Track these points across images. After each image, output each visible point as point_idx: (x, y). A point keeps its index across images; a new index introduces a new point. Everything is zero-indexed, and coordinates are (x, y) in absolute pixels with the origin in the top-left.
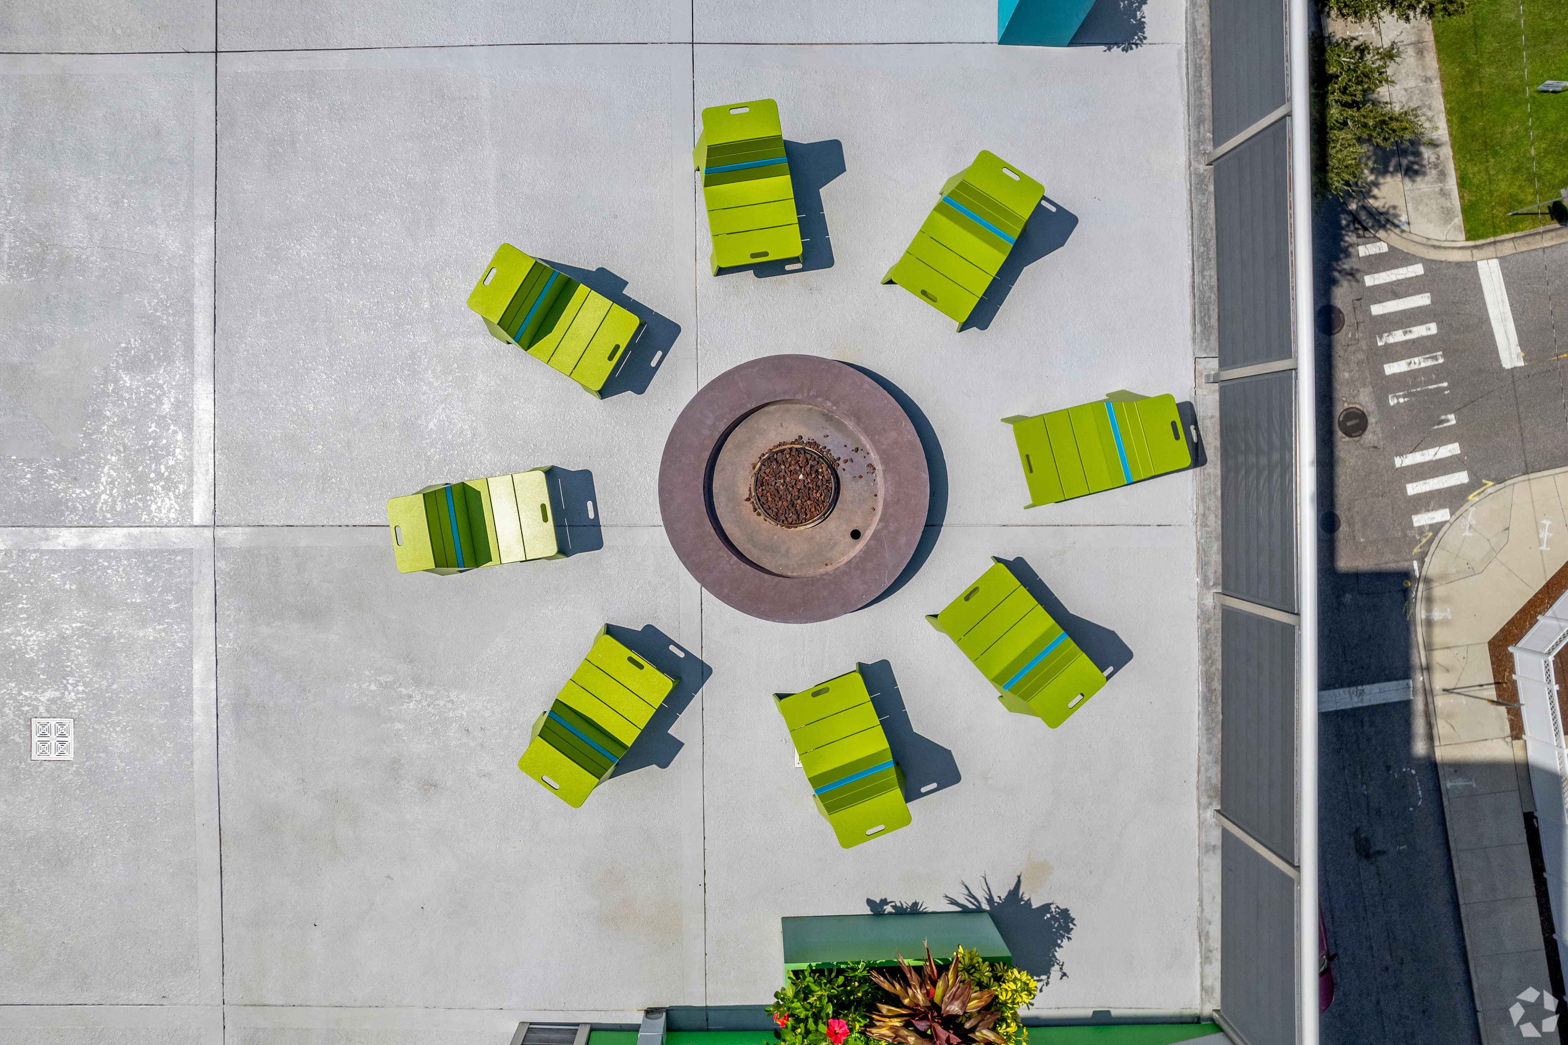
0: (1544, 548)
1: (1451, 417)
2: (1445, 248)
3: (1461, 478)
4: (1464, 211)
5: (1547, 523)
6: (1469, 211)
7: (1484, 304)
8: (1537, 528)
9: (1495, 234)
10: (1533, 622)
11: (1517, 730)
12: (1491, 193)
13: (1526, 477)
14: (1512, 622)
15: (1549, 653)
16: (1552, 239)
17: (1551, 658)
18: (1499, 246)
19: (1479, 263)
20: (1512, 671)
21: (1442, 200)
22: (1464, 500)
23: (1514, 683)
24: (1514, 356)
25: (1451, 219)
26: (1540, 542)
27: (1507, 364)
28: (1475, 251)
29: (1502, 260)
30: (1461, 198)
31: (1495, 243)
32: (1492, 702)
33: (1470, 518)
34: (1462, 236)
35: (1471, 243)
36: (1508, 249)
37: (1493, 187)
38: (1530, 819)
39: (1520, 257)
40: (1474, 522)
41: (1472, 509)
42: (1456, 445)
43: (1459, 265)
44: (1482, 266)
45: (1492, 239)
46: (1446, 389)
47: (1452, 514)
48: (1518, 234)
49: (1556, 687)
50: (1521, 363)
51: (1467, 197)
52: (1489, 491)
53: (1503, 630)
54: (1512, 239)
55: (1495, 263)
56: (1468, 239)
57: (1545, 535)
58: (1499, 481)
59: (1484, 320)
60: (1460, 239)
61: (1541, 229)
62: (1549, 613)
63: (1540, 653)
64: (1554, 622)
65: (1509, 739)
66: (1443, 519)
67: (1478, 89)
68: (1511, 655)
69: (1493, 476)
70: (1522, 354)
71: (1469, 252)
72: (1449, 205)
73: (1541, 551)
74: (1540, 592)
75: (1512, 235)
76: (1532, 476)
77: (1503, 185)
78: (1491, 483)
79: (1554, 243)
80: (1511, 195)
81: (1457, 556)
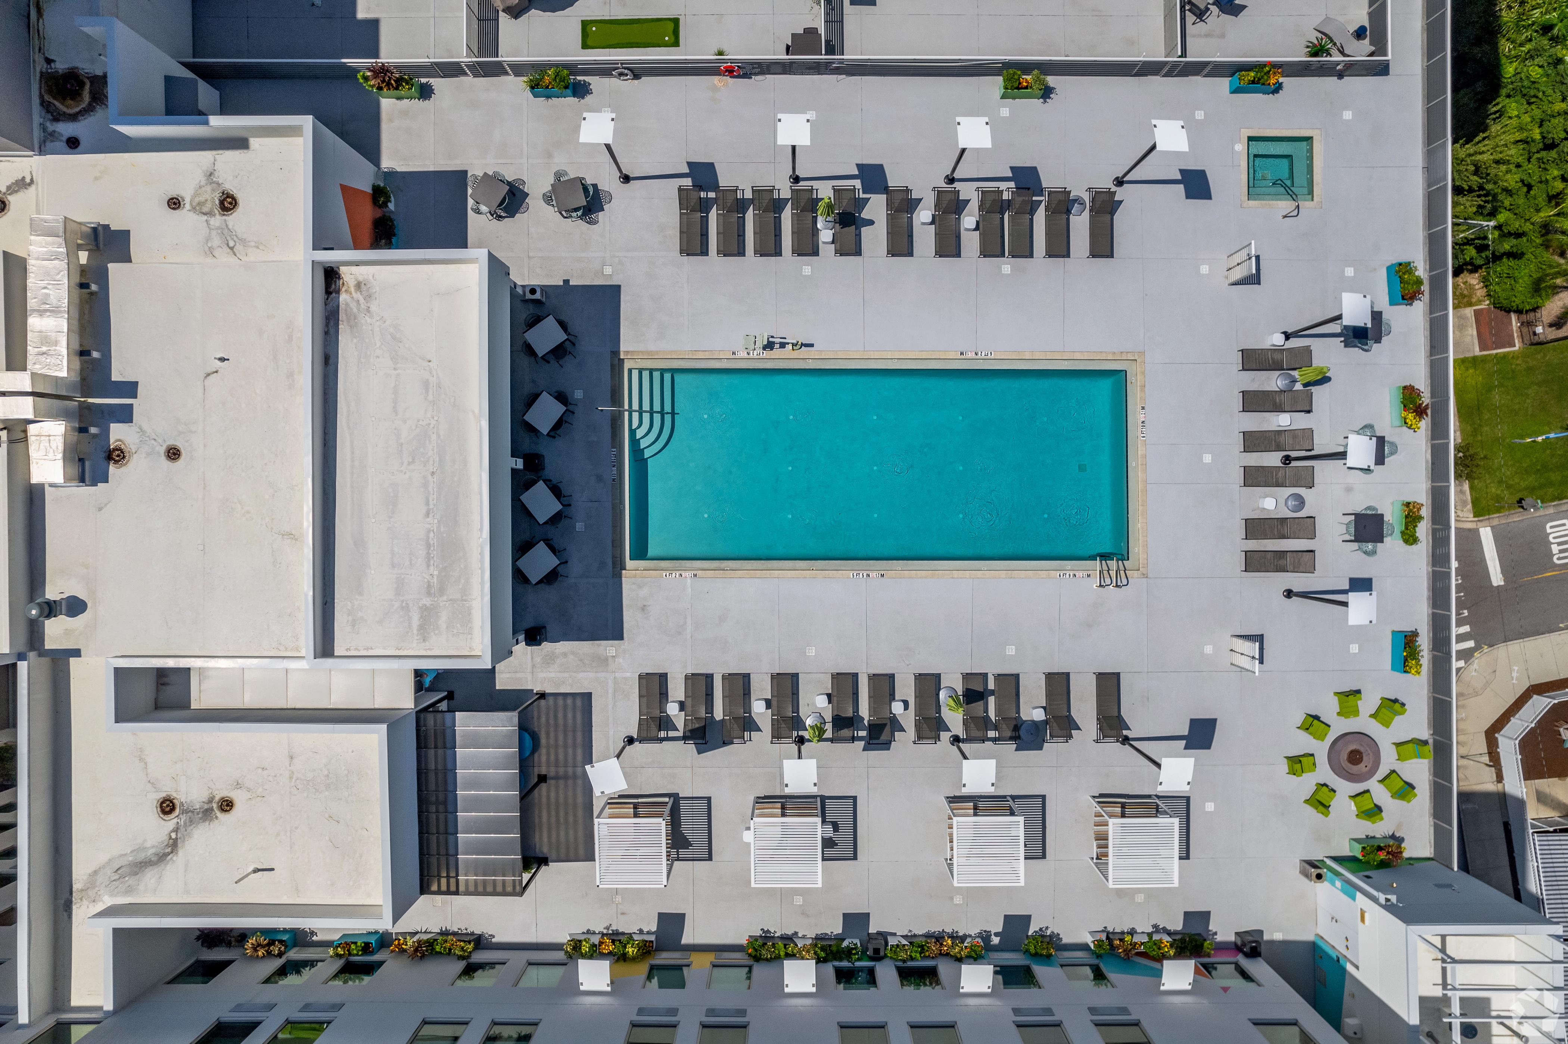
0: (1514, 681)
1: (1466, 611)
2: (1463, 521)
3: (1470, 644)
4: (1473, 502)
5: (1516, 668)
6: (1475, 502)
7: (1483, 551)
8: (1511, 671)
9: (1489, 514)
10: (1508, 721)
11: (1500, 778)
12: (1487, 493)
13: (1505, 644)
14: (1497, 721)
15: (1516, 739)
16: (1519, 517)
17: (1517, 742)
18: (1491, 520)
19: (1480, 529)
20: (1497, 747)
21: (1461, 496)
22: (1472, 656)
23: (1498, 753)
24: (1499, 579)
25: (1466, 506)
26: (1512, 678)
27: (1495, 584)
28: (1478, 523)
29: (1493, 528)
30: (1471, 495)
31: (1489, 519)
32: (1487, 765)
33: (1475, 665)
34: (1472, 515)
35: (1476, 519)
36: (1495, 522)
37: (1488, 490)
38: (1506, 826)
39: (1503, 526)
40: (1477, 668)
41: (1477, 661)
42: (1468, 626)
43: (1470, 530)
44: (1482, 530)
45: (1487, 517)
46: (1463, 596)
47: (1465, 663)
48: (1501, 515)
49: (1520, 757)
50: (1502, 583)
51: (1474, 494)
52: (1485, 651)
53: (1492, 725)
54: (1498, 517)
55: (1489, 529)
56: (1474, 517)
57: (1515, 674)
58: (1491, 646)
59: (1483, 560)
60: (1471, 516)
61: (1513, 512)
62: (1517, 716)
63: (1511, 738)
64: (1519, 722)
65: (1495, 783)
66: (1461, 666)
67: (1480, 438)
68: (1497, 739)
69: (1487, 643)
70: (1503, 578)
71: (1475, 523)
72: (1464, 498)
73: (1513, 684)
74: (1512, 705)
75: (1498, 515)
76: (1508, 643)
77: (1493, 490)
78: (1486, 647)
79: (1520, 519)
80: (1497, 495)
81: (1468, 686)
